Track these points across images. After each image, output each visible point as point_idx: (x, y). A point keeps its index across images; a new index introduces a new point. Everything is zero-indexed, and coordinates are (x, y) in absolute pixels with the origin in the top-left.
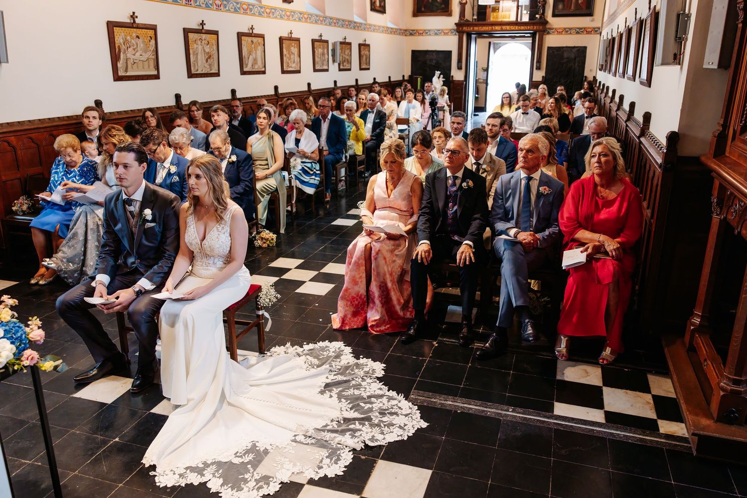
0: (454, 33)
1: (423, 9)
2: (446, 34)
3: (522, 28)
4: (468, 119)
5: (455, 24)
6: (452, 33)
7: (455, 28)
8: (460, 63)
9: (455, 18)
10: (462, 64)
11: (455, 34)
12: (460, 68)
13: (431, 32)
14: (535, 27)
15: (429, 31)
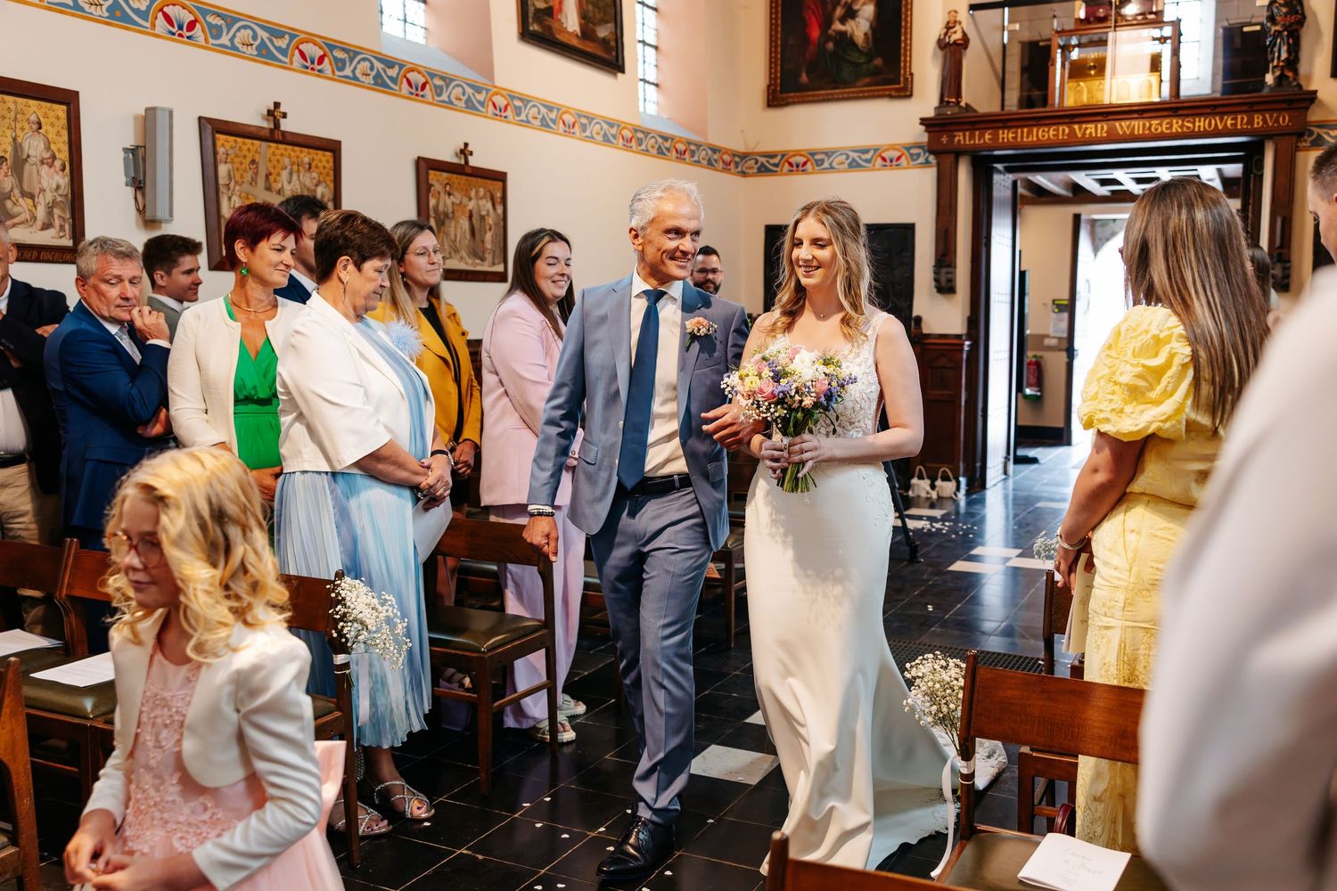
0: (921, 160)
1: (804, 78)
2: (890, 163)
3: (1201, 124)
4: (989, 483)
5: (924, 121)
6: (914, 157)
7: (924, 138)
8: (944, 271)
9: (926, 99)
10: (954, 273)
11: (927, 162)
12: (945, 287)
13: (837, 160)
14: (1258, 121)
15: (828, 153)
